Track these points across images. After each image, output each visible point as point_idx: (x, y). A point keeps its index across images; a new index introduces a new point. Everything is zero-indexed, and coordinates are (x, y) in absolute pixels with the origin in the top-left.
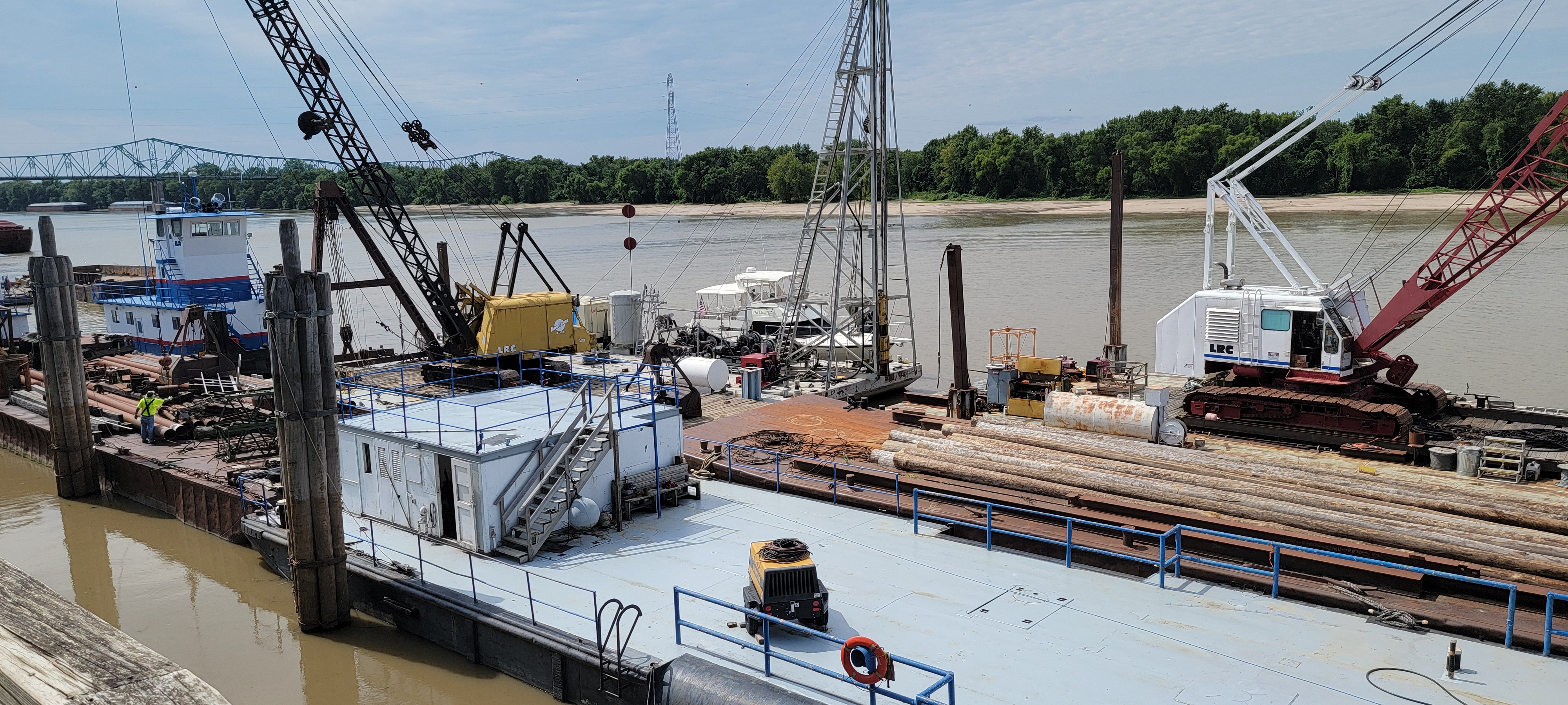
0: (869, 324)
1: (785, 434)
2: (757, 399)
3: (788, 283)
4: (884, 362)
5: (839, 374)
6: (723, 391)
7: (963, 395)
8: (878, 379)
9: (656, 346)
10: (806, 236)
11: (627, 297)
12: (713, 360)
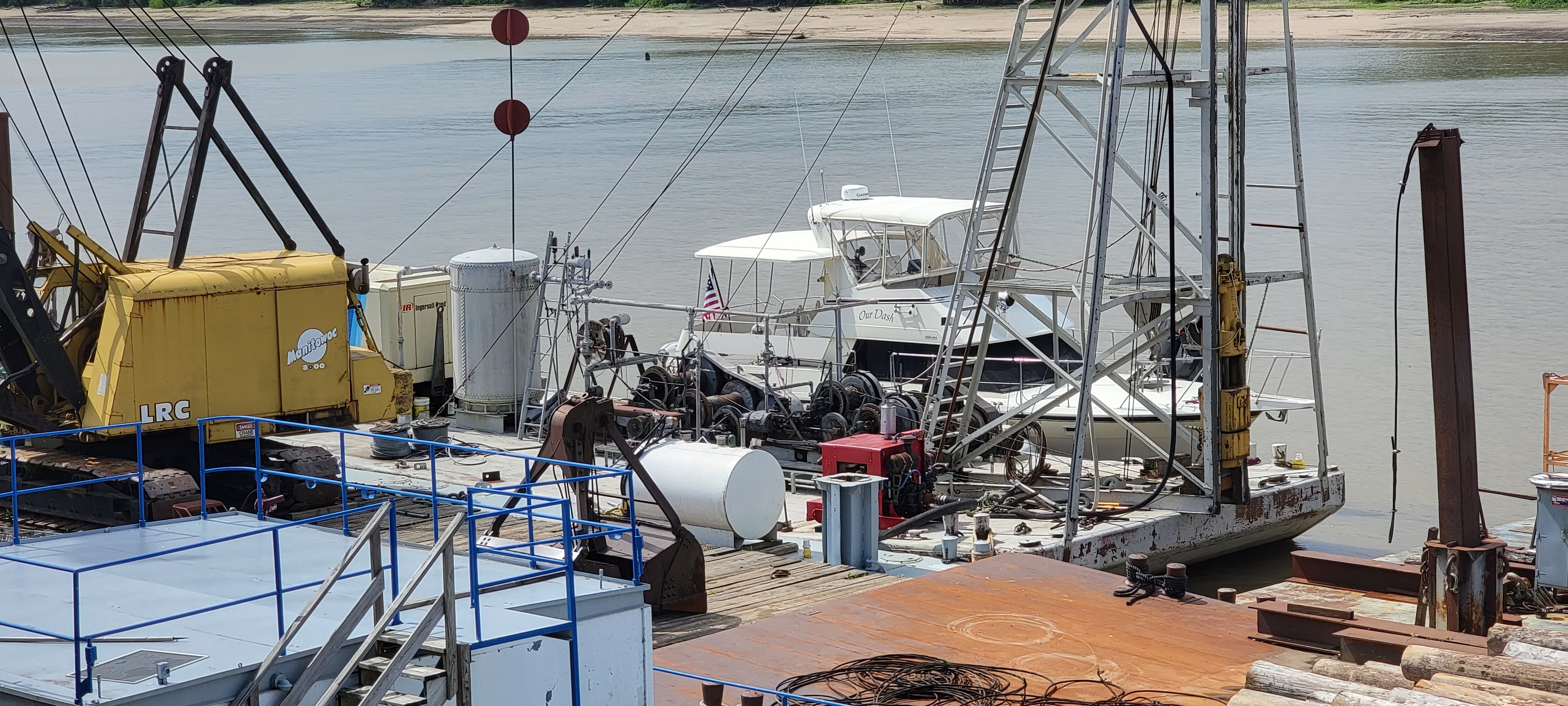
0: (1191, 353)
1: (945, 668)
2: (866, 565)
3: (959, 232)
4: (1233, 465)
5: (1104, 497)
6: (769, 543)
7: (1464, 561)
8: (1215, 511)
9: (579, 408)
10: (1013, 100)
11: (499, 267)
12: (742, 452)
